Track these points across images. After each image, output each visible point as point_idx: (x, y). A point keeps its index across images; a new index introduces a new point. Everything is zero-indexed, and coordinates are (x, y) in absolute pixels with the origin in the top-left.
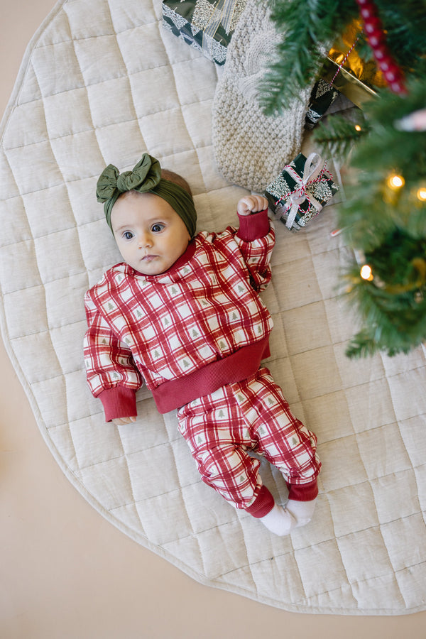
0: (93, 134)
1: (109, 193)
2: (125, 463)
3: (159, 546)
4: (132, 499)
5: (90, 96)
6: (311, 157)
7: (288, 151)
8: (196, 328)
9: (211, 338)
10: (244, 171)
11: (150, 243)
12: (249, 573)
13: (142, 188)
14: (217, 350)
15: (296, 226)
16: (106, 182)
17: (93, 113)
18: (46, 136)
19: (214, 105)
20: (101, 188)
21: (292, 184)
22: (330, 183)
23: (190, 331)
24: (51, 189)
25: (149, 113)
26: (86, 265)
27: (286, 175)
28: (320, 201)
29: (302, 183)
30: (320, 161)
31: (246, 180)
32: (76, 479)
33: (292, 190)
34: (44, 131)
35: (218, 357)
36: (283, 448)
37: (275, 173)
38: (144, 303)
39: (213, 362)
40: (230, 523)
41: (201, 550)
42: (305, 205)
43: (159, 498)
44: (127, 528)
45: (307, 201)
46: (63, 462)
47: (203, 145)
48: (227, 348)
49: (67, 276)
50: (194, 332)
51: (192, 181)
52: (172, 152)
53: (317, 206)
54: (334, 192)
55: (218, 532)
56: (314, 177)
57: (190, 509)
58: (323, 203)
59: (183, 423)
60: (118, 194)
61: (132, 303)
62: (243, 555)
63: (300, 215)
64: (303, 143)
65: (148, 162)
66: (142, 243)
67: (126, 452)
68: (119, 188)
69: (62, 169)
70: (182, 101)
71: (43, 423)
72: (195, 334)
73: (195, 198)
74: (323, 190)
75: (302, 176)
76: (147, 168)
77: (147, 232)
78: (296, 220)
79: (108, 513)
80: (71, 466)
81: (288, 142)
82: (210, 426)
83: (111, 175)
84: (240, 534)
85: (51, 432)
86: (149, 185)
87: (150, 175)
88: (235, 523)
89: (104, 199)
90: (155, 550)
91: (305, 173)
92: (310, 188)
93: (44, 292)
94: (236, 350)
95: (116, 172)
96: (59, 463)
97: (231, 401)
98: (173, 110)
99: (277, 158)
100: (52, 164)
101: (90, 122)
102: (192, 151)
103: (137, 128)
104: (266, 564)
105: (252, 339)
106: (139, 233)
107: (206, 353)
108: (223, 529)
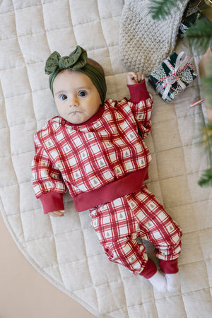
0: (45, 35)
1: (53, 69)
2: (54, 240)
3: (72, 293)
4: (57, 262)
5: (44, 10)
6: (181, 54)
7: (166, 51)
8: (102, 160)
9: (111, 166)
10: (138, 62)
11: (77, 102)
12: (126, 312)
13: (74, 67)
14: (115, 174)
15: (168, 98)
16: (52, 62)
17: (45, 22)
18: (16, 34)
19: (121, 19)
20: (48, 65)
21: (167, 71)
22: (192, 72)
23: (99, 162)
24: (17, 68)
25: (80, 24)
26: (36, 116)
27: (164, 66)
28: (185, 83)
29: (174, 70)
30: (186, 57)
31: (138, 68)
32: (23, 248)
33: (168, 75)
34: (14, 31)
35: (115, 179)
36: (164, 233)
37: (157, 65)
38: (70, 142)
39: (112, 182)
40: (116, 281)
41: (98, 296)
42: (175, 85)
43: (74, 263)
44: (53, 280)
45: (176, 83)
46: (16, 237)
47: (113, 45)
48: (121, 173)
49: (24, 123)
50: (101, 162)
51: (105, 67)
52: (93, 49)
53: (183, 86)
54: (194, 77)
55: (109, 286)
56: (182, 68)
57: (92, 271)
58: (187, 85)
59: (96, 221)
60: (59, 70)
61: (63, 142)
62: (123, 301)
63: (172, 91)
64: (176, 47)
65: (80, 51)
66: (71, 103)
67: (55, 233)
68: (60, 66)
69: (24, 56)
70: (101, 16)
71: (5, 213)
72: (102, 164)
73: (106, 78)
74: (187, 76)
75: (174, 66)
76: (79, 55)
77: (76, 96)
78: (169, 95)
79: (42, 270)
80: (21, 240)
81: (167, 45)
82: (114, 225)
83: (55, 58)
84: (122, 288)
85: (9, 218)
86: (80, 66)
87: (80, 59)
88: (119, 281)
89: (50, 72)
90: (69, 294)
91: (176, 65)
92: (179, 74)
93: (9, 132)
94: (126, 174)
95: (58, 56)
96: (14, 237)
97: (126, 207)
98: (95, 22)
99: (160, 55)
100: (18, 53)
101: (43, 27)
102: (105, 48)
103: (72, 32)
104: (137, 307)
105: (137, 168)
106: (70, 96)
107: (108, 176)
108: (112, 284)
